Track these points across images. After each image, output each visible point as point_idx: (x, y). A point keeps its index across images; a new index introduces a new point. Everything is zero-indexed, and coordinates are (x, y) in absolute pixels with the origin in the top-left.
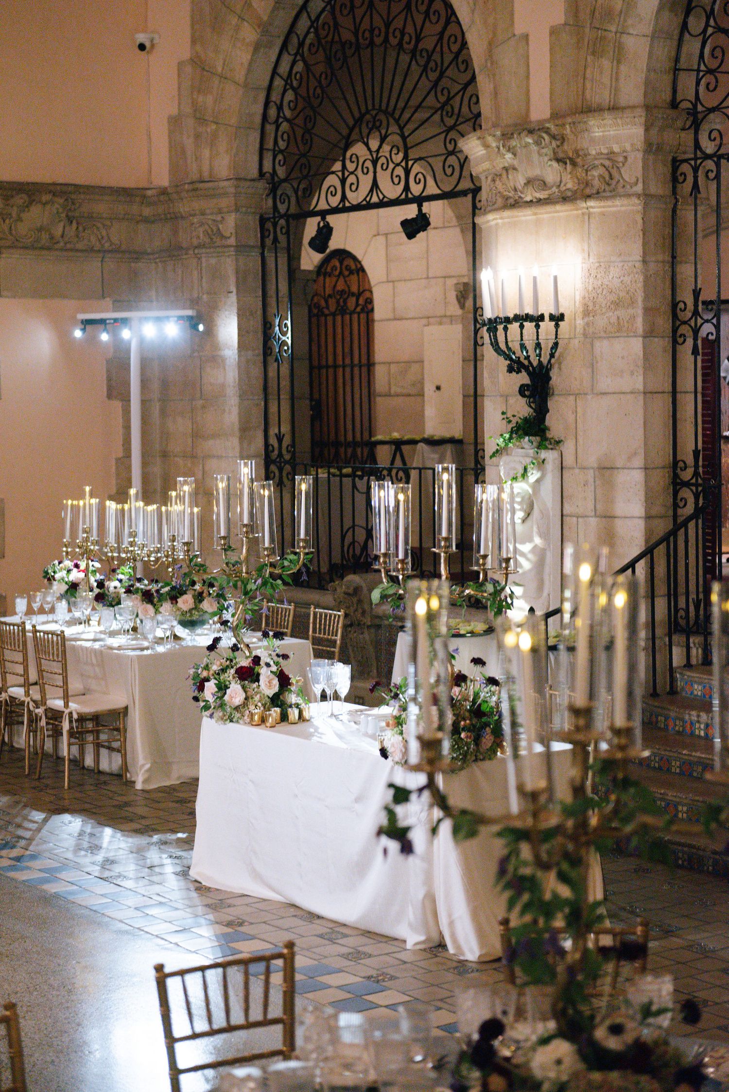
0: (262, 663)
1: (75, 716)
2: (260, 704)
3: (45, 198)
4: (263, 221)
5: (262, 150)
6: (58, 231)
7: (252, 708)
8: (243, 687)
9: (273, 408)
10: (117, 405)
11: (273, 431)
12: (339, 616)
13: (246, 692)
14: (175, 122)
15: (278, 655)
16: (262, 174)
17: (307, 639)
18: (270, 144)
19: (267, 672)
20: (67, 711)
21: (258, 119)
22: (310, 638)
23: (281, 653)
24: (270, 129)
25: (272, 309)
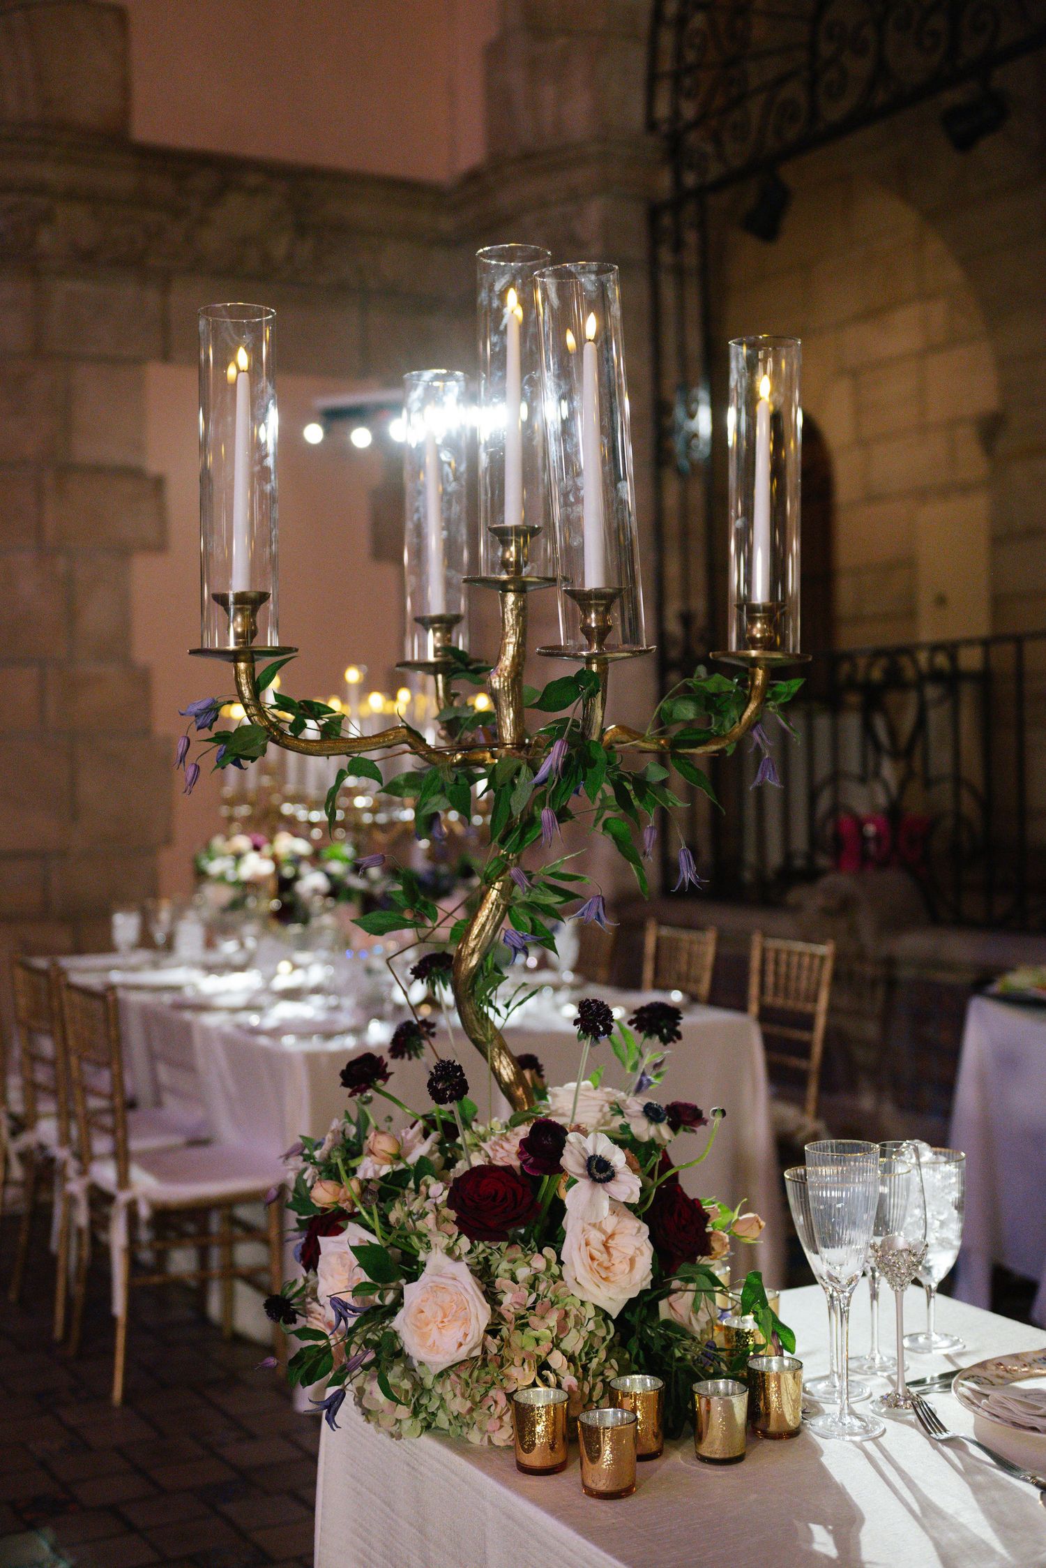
0: (571, 1161)
1: (144, 1212)
2: (557, 1360)
3: (252, 180)
4: (654, 213)
5: (652, 79)
6: (280, 248)
7: (522, 1375)
8: (484, 1274)
9: (673, 568)
10: (389, 570)
11: (673, 608)
12: (822, 959)
13: (492, 1296)
14: (495, 53)
15: (652, 1113)
16: (651, 125)
17: (742, 1007)
18: (666, 64)
19: (592, 1203)
20: (123, 1197)
21: (644, 22)
22: (754, 1008)
23: (663, 1102)
24: (667, 39)
25: (671, 377)
